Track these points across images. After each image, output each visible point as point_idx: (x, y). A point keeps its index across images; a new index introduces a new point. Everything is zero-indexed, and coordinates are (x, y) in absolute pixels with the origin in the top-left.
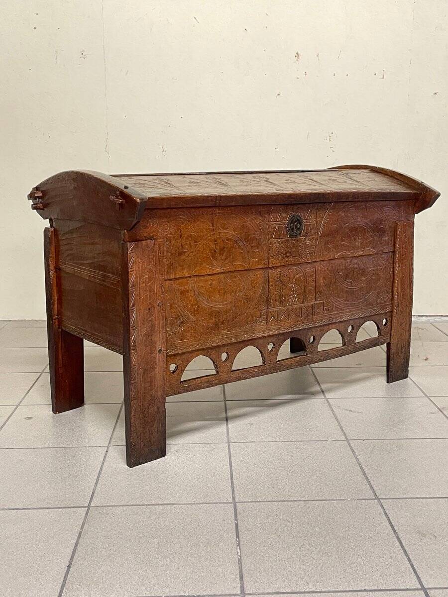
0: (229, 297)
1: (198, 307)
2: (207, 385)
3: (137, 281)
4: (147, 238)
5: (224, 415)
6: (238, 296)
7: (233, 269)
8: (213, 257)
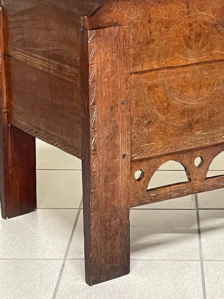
0: (206, 93)
1: (169, 104)
2: (177, 194)
3: (98, 75)
4: (110, 25)
5: (196, 227)
6: (216, 91)
7: (211, 58)
8: (188, 45)
